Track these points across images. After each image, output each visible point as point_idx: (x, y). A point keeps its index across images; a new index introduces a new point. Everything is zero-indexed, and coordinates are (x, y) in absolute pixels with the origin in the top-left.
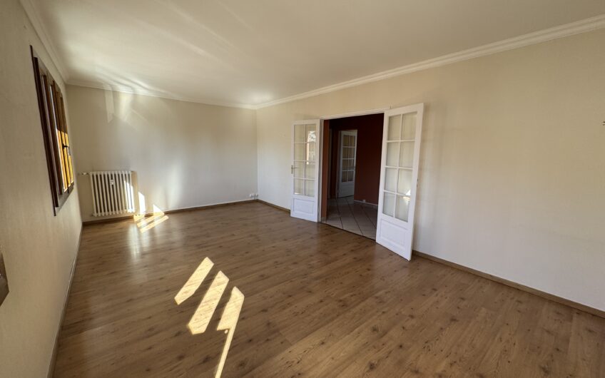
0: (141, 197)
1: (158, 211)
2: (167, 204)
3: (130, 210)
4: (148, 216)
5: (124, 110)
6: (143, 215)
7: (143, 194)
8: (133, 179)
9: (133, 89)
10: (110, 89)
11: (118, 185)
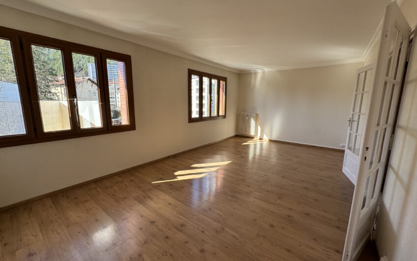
0: (259, 128)
1: (266, 138)
2: (271, 136)
3: (252, 133)
4: (260, 139)
5: (258, 81)
6: (258, 138)
7: (260, 127)
8: (256, 118)
9: (262, 69)
10: (254, 72)
11: (249, 120)
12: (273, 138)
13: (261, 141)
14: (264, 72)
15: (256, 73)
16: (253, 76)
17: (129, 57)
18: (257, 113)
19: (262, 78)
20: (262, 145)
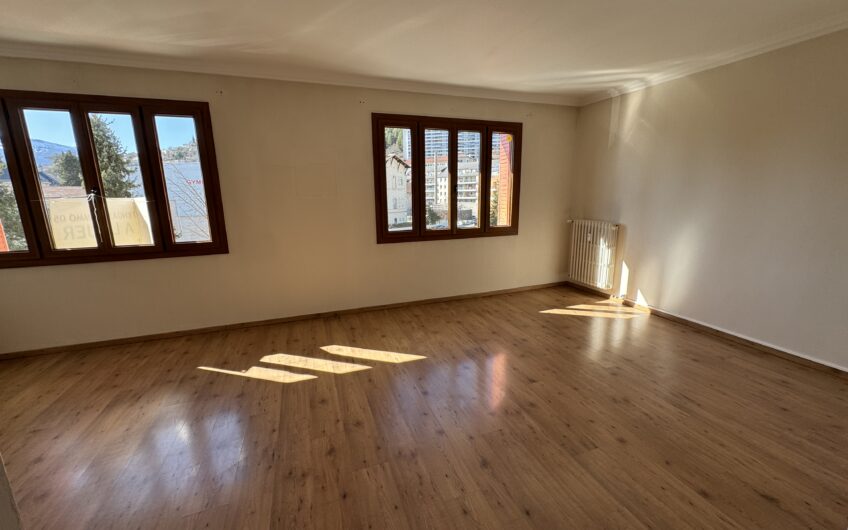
0: (625, 271)
1: (643, 304)
2: (659, 296)
3: (601, 283)
4: (627, 304)
5: (629, 123)
6: (621, 300)
7: (628, 266)
8: (617, 237)
9: (642, 80)
10: (617, 94)
11: (594, 242)
12: (666, 308)
13: (628, 309)
14: (648, 89)
15: (624, 97)
16: (615, 107)
17: (206, 105)
18: (622, 222)
19: (643, 111)
20: (629, 323)
